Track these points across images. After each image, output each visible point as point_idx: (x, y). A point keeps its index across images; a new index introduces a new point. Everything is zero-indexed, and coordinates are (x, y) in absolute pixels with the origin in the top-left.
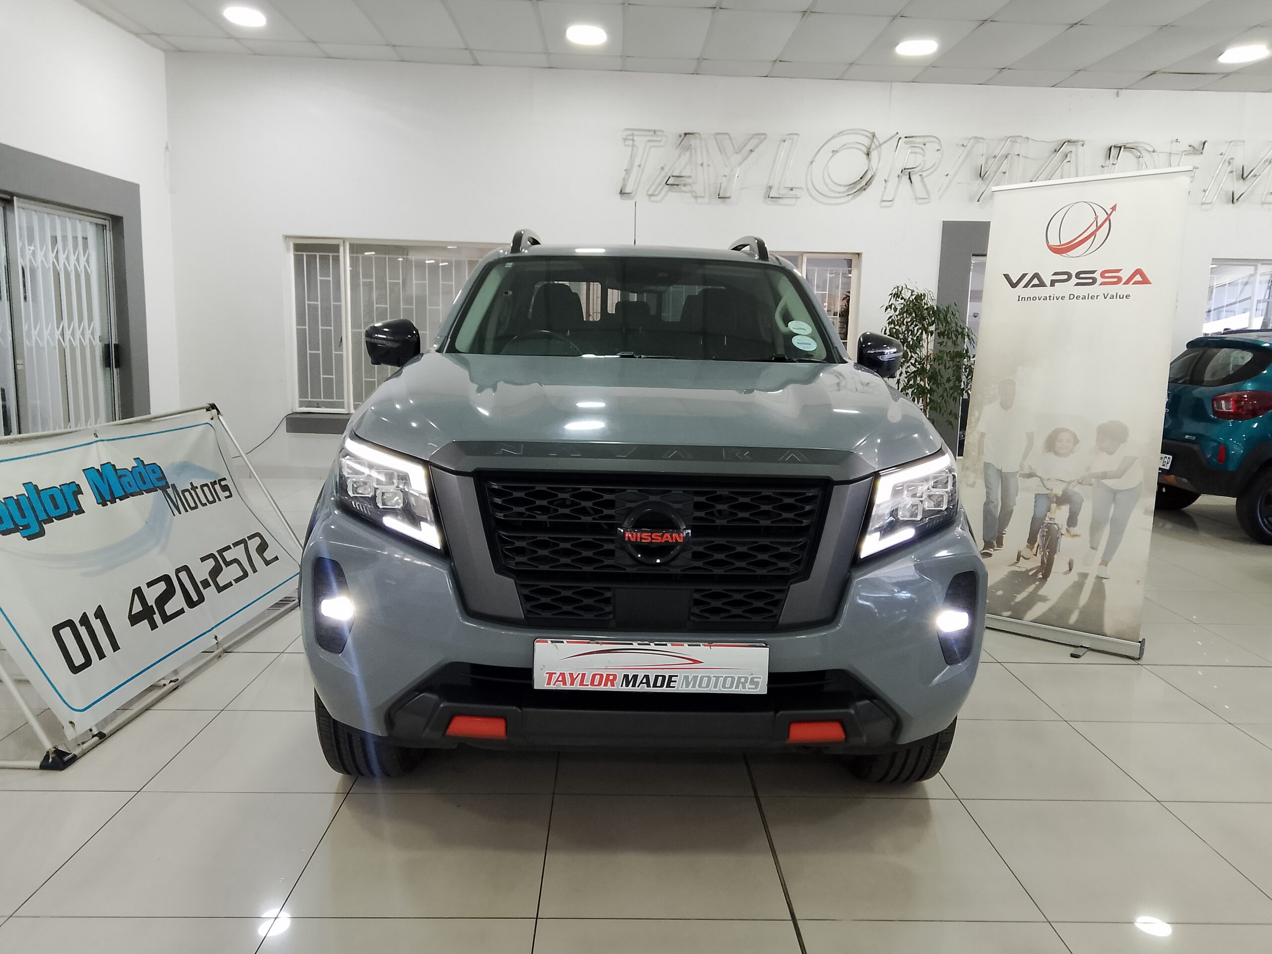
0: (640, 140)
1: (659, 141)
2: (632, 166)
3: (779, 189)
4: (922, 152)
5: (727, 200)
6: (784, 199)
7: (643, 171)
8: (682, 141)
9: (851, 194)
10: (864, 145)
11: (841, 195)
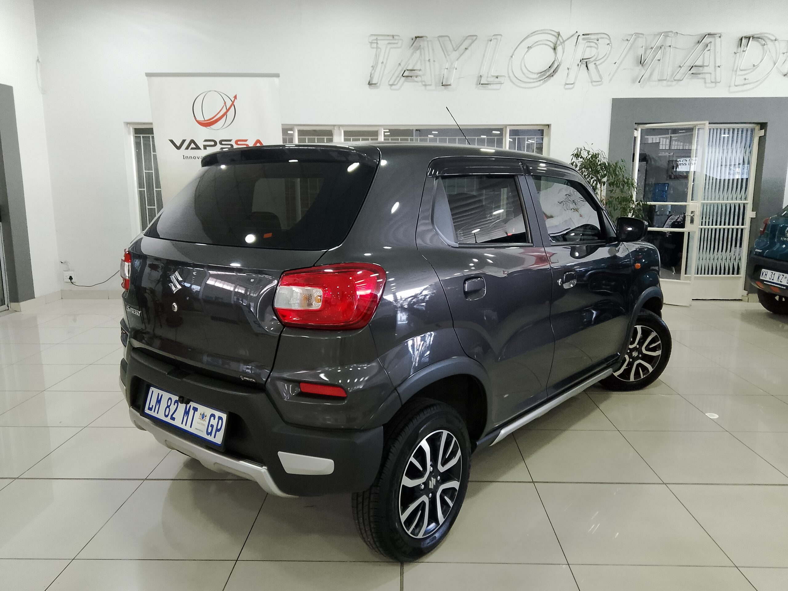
0: (382, 44)
1: (397, 43)
2: (377, 63)
3: (487, 77)
4: (596, 46)
5: (449, 87)
6: (491, 85)
7: (385, 67)
8: (414, 43)
9: (542, 80)
10: (551, 41)
11: (535, 80)
